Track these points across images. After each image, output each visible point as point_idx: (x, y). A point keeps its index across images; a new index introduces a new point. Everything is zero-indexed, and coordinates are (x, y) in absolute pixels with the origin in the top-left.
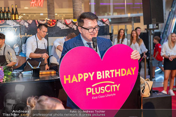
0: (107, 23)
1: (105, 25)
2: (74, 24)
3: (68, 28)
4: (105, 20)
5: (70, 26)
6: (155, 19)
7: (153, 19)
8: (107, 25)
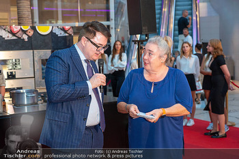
0: (71, 32)
1: (67, 35)
2: (25, 32)
3: (15, 38)
4: (67, 27)
5: (18, 35)
6: (146, 28)
7: (144, 28)
8: (70, 35)
